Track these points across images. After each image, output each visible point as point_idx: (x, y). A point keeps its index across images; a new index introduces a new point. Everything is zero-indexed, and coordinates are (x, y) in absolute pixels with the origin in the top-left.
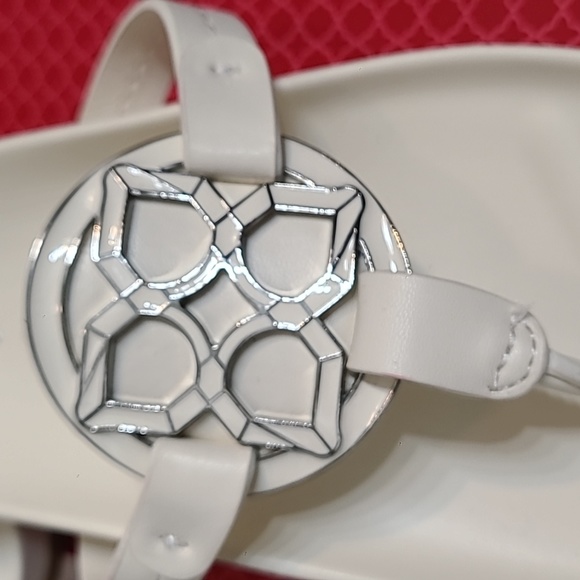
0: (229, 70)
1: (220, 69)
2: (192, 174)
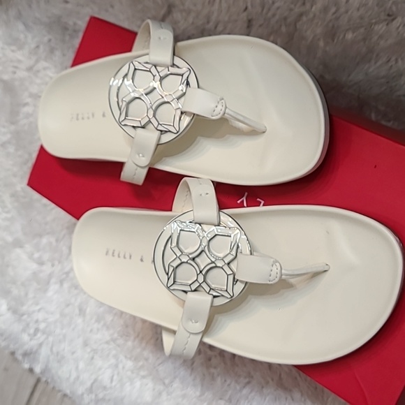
1: (162, 38)
2: (150, 64)
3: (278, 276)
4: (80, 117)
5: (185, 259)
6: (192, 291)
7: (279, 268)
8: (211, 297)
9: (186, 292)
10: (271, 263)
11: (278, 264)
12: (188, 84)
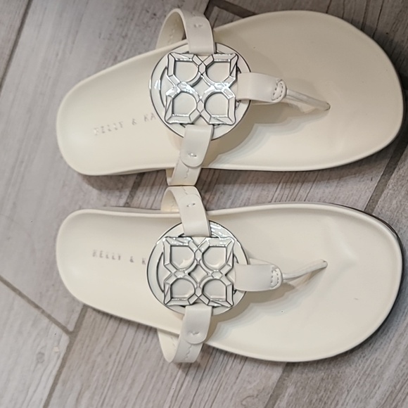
0: (200, 26)
1: (197, 26)
2: (191, 54)
3: (280, 281)
4: (106, 129)
5: (180, 275)
6: (190, 305)
7: (280, 274)
8: (210, 308)
9: (184, 306)
10: (271, 269)
11: (277, 270)
12: (238, 70)
